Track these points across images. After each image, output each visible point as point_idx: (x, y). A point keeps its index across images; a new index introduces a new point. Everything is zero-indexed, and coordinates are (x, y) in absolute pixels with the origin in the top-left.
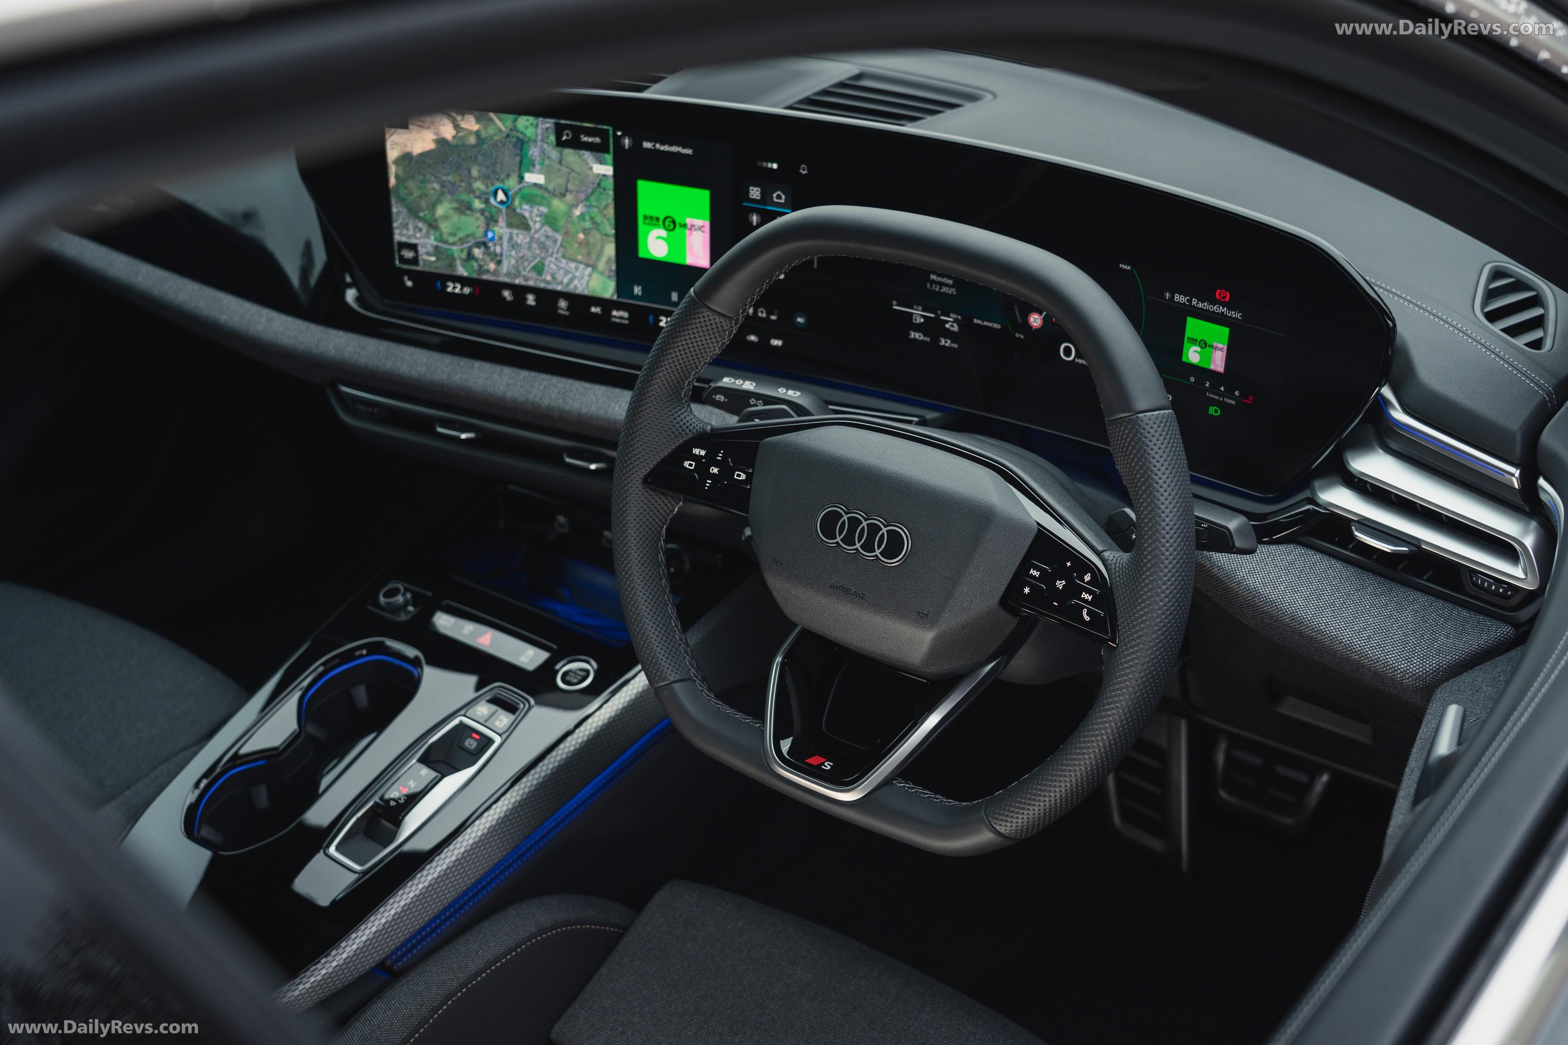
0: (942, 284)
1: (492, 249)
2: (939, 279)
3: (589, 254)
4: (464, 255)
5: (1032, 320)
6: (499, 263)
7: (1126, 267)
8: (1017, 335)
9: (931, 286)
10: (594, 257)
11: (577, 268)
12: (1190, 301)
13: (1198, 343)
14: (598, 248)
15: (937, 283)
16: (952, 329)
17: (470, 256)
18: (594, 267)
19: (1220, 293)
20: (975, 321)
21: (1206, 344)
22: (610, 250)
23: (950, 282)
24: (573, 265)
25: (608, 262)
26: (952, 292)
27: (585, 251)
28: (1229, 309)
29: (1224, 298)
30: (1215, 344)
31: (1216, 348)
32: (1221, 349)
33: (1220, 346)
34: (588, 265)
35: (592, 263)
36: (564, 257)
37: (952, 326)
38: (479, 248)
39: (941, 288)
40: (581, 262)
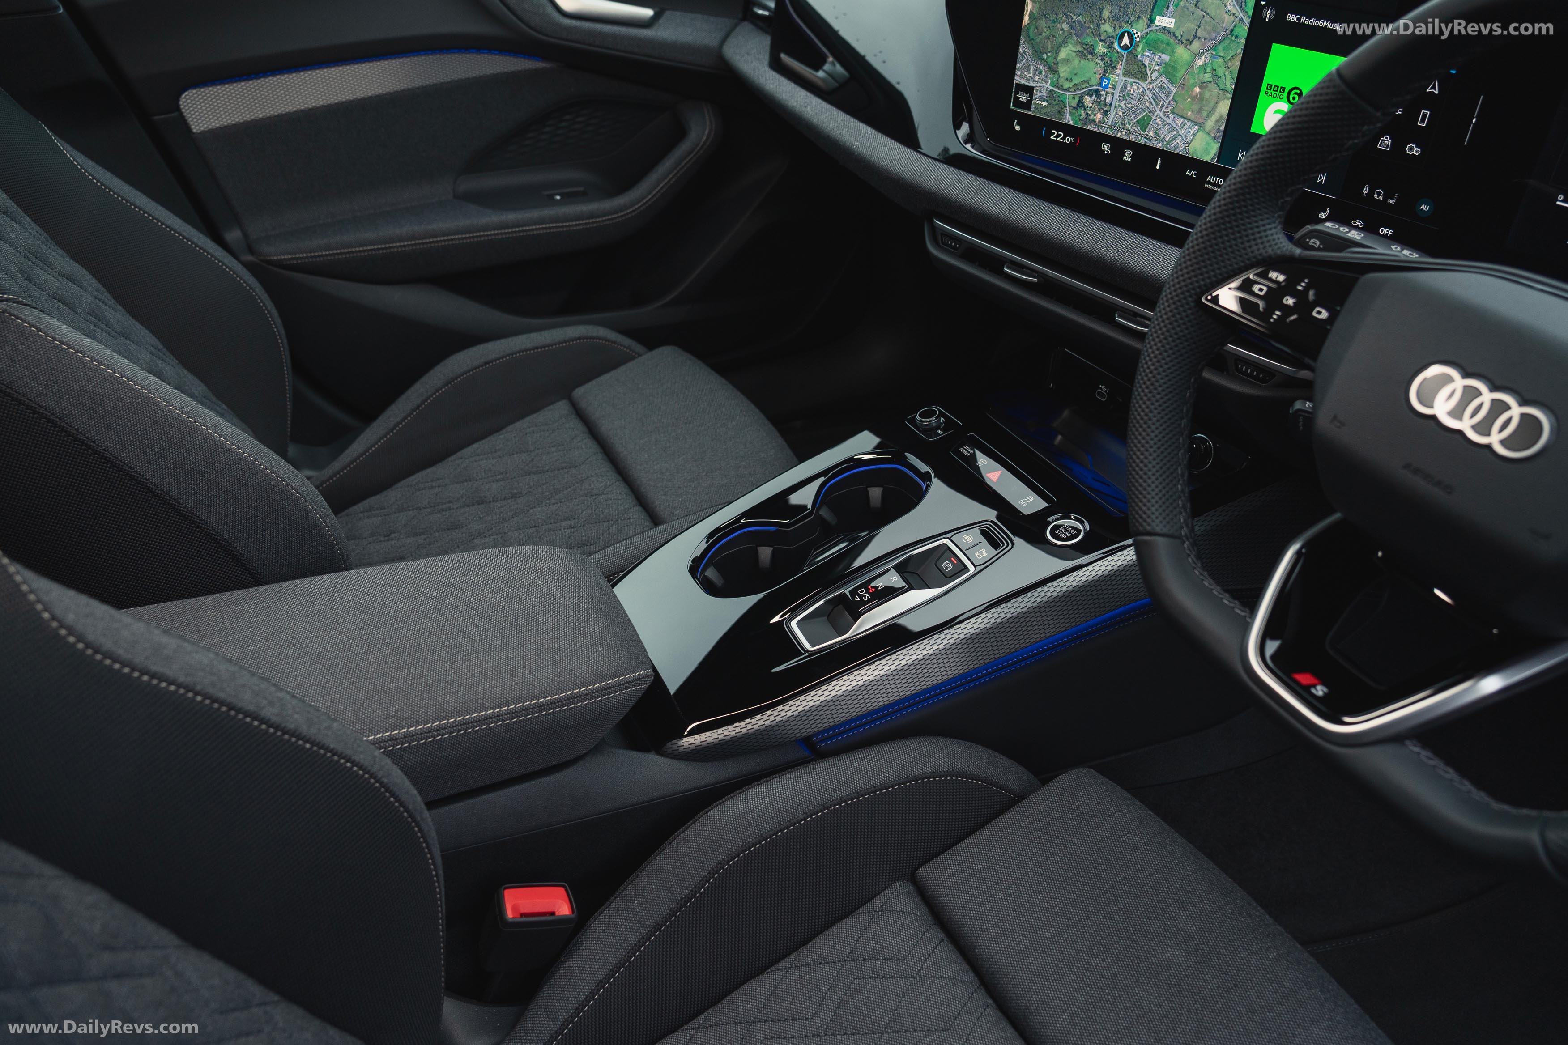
1: (1103, 98)
3: (1200, 111)
4: (1074, 103)
6: (1106, 113)
10: (1205, 114)
11: (1183, 125)
14: (1212, 105)
17: (1080, 104)
18: (1201, 125)
22: (1224, 108)
24: (1179, 122)
25: (1217, 121)
27: (1196, 107)
34: (1196, 123)
35: (1200, 121)
36: (1173, 112)
38: (1091, 96)
40: (1189, 120)
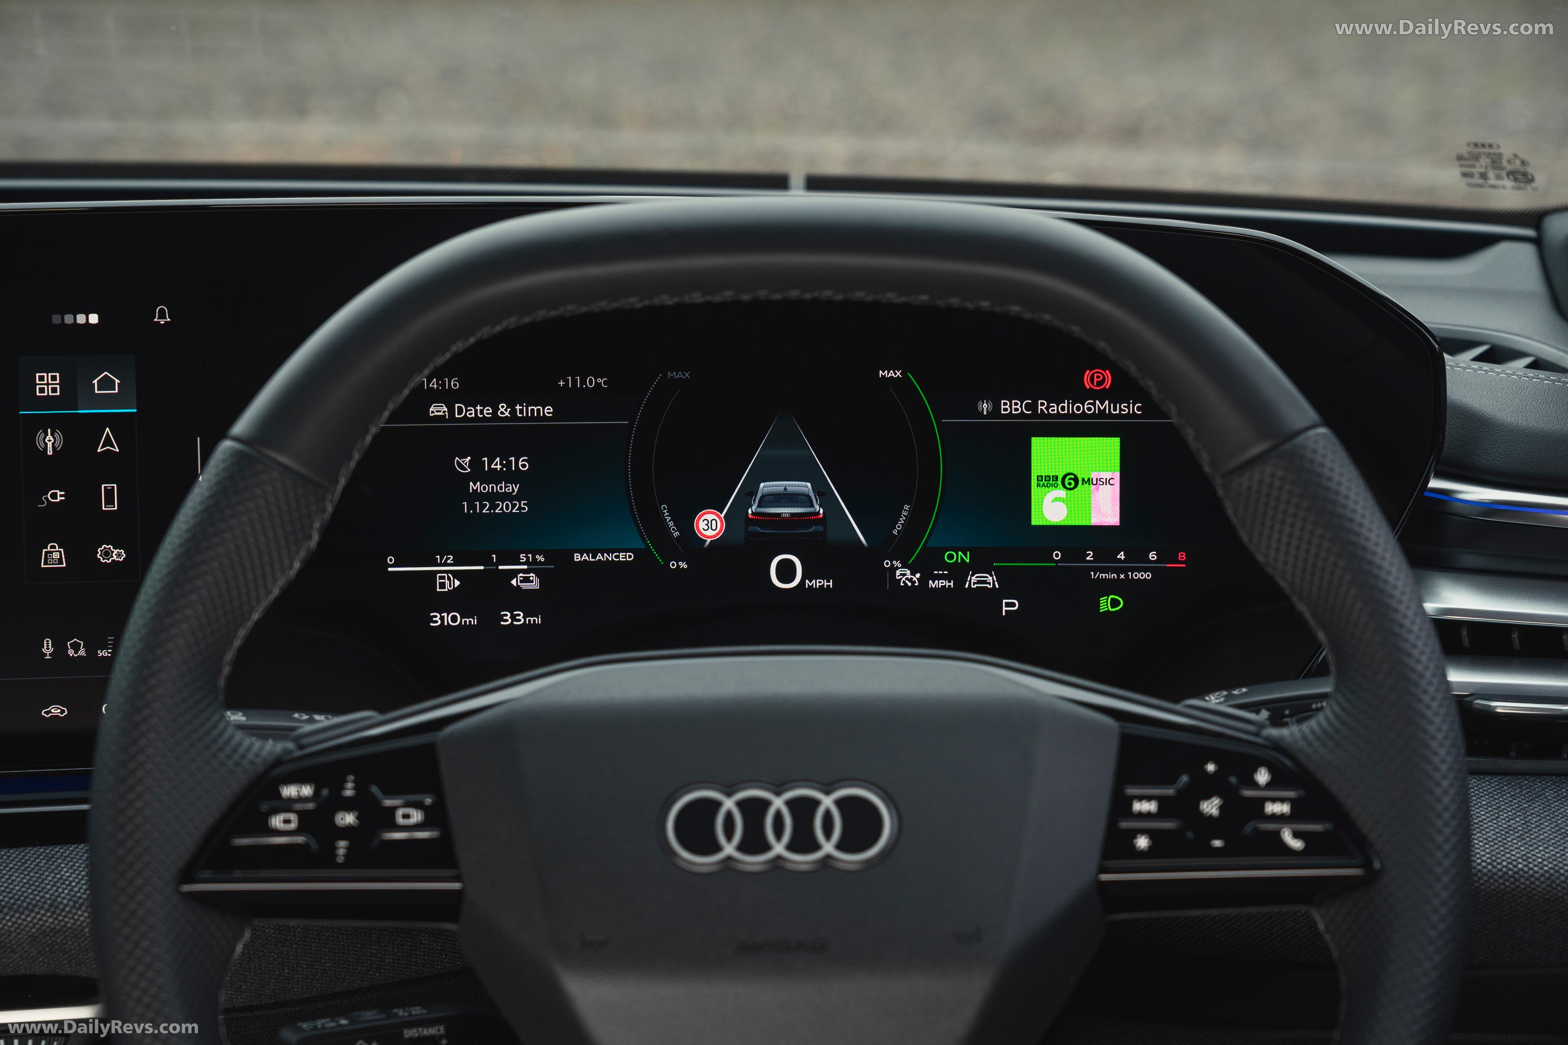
0: (493, 498)
2: (489, 488)
5: (702, 525)
7: (892, 374)
8: (673, 565)
9: (472, 506)
12: (1032, 407)
13: (1059, 482)
15: (481, 497)
16: (525, 586)
19: (1093, 376)
20: (577, 557)
21: (1076, 480)
23: (514, 489)
26: (520, 508)
28: (1114, 401)
29: (1100, 383)
30: (1094, 476)
31: (1099, 482)
32: (1108, 482)
33: (1106, 475)
37: (526, 580)
39: (494, 506)
